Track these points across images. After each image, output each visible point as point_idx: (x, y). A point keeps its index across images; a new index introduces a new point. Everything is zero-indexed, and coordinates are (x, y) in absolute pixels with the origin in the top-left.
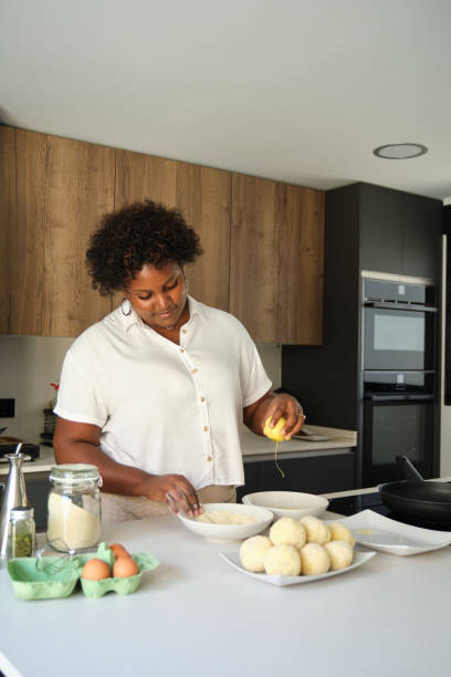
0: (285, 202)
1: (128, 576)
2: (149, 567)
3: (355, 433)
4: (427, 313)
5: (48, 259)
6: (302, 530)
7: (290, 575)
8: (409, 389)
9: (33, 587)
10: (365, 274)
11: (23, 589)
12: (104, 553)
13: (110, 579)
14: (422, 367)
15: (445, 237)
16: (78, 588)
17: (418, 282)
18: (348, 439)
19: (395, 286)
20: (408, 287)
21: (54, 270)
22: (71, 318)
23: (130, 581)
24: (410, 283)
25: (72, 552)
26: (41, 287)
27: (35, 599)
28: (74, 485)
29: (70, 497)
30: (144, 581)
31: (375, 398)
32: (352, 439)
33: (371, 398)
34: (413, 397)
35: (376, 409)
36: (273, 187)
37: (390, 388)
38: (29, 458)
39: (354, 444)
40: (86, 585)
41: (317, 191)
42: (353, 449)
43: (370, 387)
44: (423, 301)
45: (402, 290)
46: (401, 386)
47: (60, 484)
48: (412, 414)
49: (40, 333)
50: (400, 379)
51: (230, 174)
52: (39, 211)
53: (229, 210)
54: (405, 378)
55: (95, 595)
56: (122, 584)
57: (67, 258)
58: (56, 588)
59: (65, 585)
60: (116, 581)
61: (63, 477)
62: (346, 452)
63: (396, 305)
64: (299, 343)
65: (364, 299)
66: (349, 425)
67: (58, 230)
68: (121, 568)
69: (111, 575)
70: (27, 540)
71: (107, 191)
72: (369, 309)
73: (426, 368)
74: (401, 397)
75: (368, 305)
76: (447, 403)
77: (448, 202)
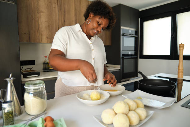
3: (120, 66)
4: (135, 37)
5: (40, 22)
8: (132, 55)
10: (122, 27)
15: (140, 19)
18: (118, 67)
19: (129, 30)
20: (132, 31)
21: (42, 25)
22: (47, 38)
26: (38, 29)
31: (125, 57)
32: (119, 67)
33: (123, 58)
34: (133, 57)
35: (124, 60)
37: (128, 55)
38: (37, 75)
39: (120, 68)
42: (119, 69)
43: (123, 55)
44: (134, 34)
45: (130, 31)
46: (130, 55)
48: (132, 61)
52: (36, 8)
54: (131, 53)
57: (45, 21)
62: (118, 70)
63: (129, 35)
65: (122, 34)
66: (118, 64)
67: (42, 13)
71: (55, 3)
73: (135, 50)
74: (130, 57)
75: (123, 35)
76: (140, 58)
77: (140, 10)
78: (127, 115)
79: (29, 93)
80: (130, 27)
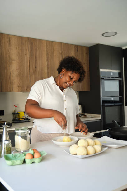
0: (77, 51)
1: (38, 158)
2: (44, 155)
3: (100, 115)
4: (119, 80)
5: (11, 70)
6: (86, 142)
7: (84, 155)
8: (115, 102)
9: (12, 162)
10: (101, 70)
11: (9, 162)
12: (31, 152)
13: (33, 159)
14: (119, 96)
15: (123, 58)
16: (24, 162)
17: (116, 71)
18: (98, 117)
19: (110, 73)
20: (113, 73)
21: (13, 73)
22: (18, 86)
23: (39, 159)
24: (114, 72)
25: (22, 152)
26: (10, 78)
27: (12, 165)
28: (22, 133)
29: (21, 136)
30: (43, 159)
31: (106, 105)
32: (100, 117)
33: (104, 105)
34: (116, 104)
35: (106, 108)
36: (74, 46)
37: (110, 102)
38: (9, 127)
39: (100, 118)
40: (26, 160)
41: (86, 47)
42: (100, 119)
43: (104, 102)
44: (118, 76)
45: (112, 74)
46: (113, 101)
47: (18, 133)
48: (116, 109)
49: (10, 91)
50: (112, 99)
51: (61, 43)
52: (8, 56)
53: (62, 54)
54: (114, 99)
55: (29, 163)
56: (37, 160)
57: (17, 70)
58: (18, 162)
59: (21, 161)
60: (35, 159)
61: (18, 131)
62: (98, 120)
63: (110, 78)
64: (83, 90)
65: (101, 77)
66: (98, 113)
67: (13, 62)
68: (36, 155)
69: (33, 157)
70: (9, 149)
71: (27, 50)
72: (102, 80)
73: (120, 96)
74: (113, 104)
75: (102, 79)
76: (126, 105)
77: (124, 48)
78: (86, 148)
79: (18, 135)
80: (112, 69)
